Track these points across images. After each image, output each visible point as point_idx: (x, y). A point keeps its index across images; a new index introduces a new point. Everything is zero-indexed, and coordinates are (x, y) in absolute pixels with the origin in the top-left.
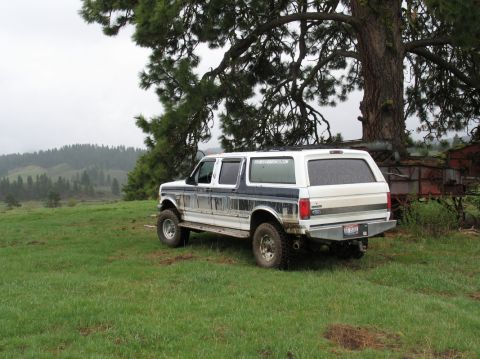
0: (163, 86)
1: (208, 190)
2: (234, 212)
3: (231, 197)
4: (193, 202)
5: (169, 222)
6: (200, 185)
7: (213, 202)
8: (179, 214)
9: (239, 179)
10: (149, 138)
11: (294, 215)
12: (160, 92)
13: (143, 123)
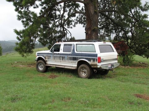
0: (25, 20)
1: (58, 54)
2: (70, 61)
3: (69, 56)
4: (52, 58)
5: (41, 64)
6: (55, 52)
7: (61, 58)
8: (45, 62)
9: (72, 51)
10: (18, 37)
11: (95, 62)
12: (23, 22)
13: (16, 32)
